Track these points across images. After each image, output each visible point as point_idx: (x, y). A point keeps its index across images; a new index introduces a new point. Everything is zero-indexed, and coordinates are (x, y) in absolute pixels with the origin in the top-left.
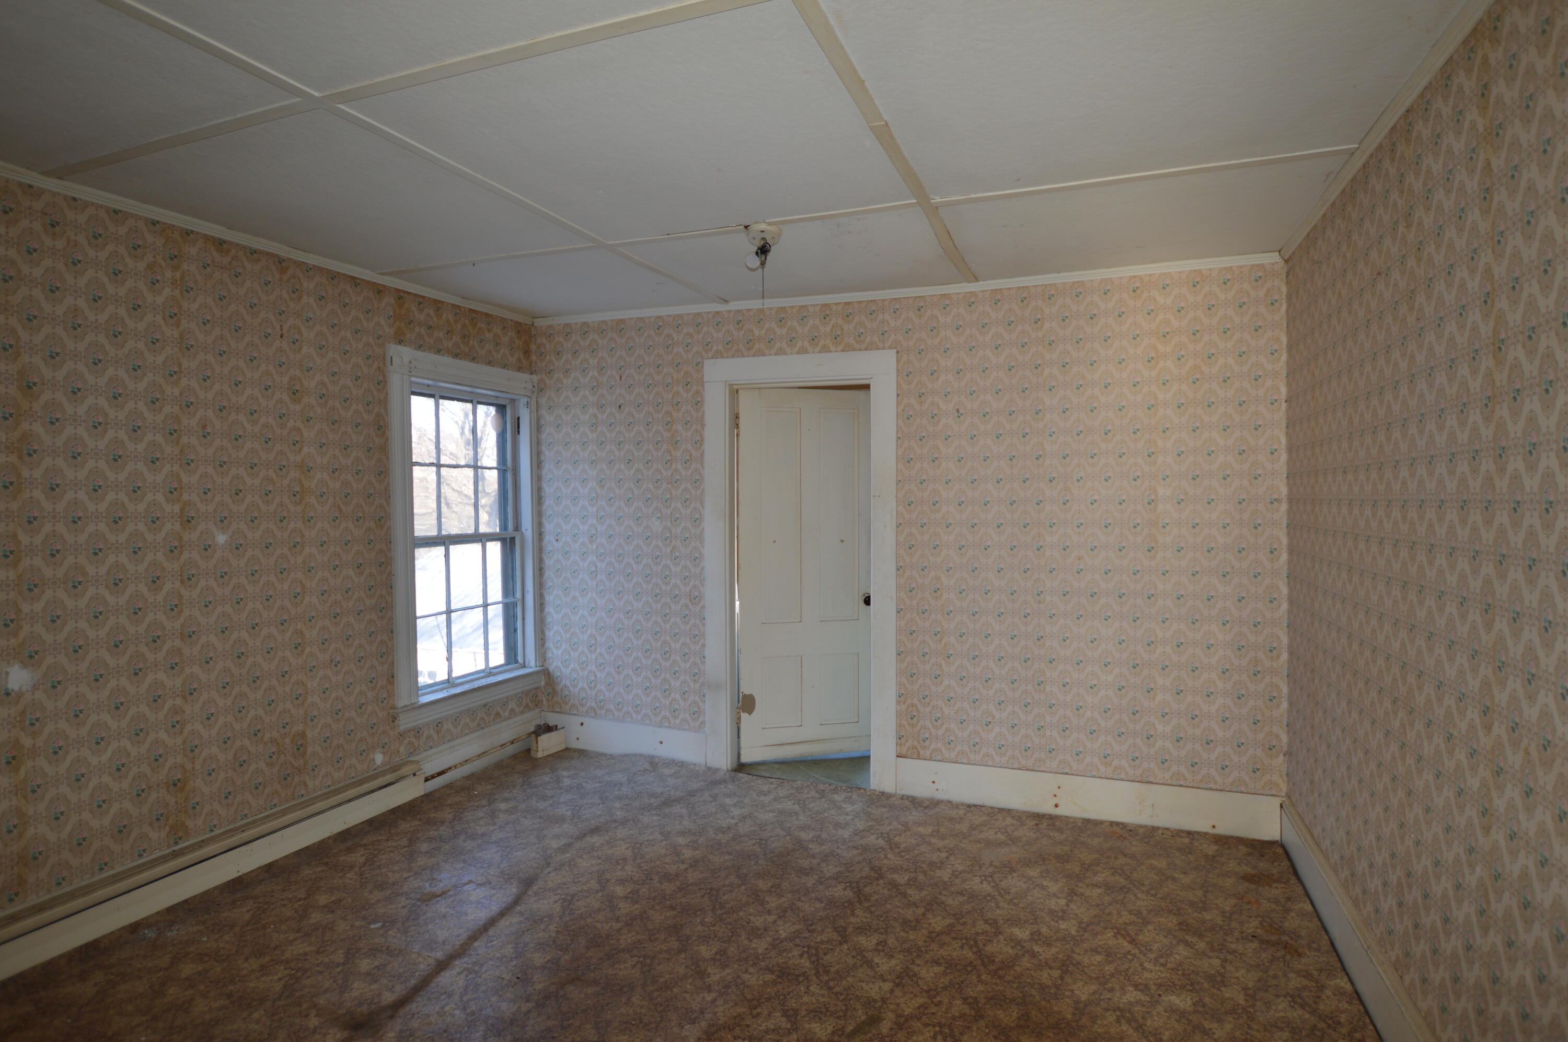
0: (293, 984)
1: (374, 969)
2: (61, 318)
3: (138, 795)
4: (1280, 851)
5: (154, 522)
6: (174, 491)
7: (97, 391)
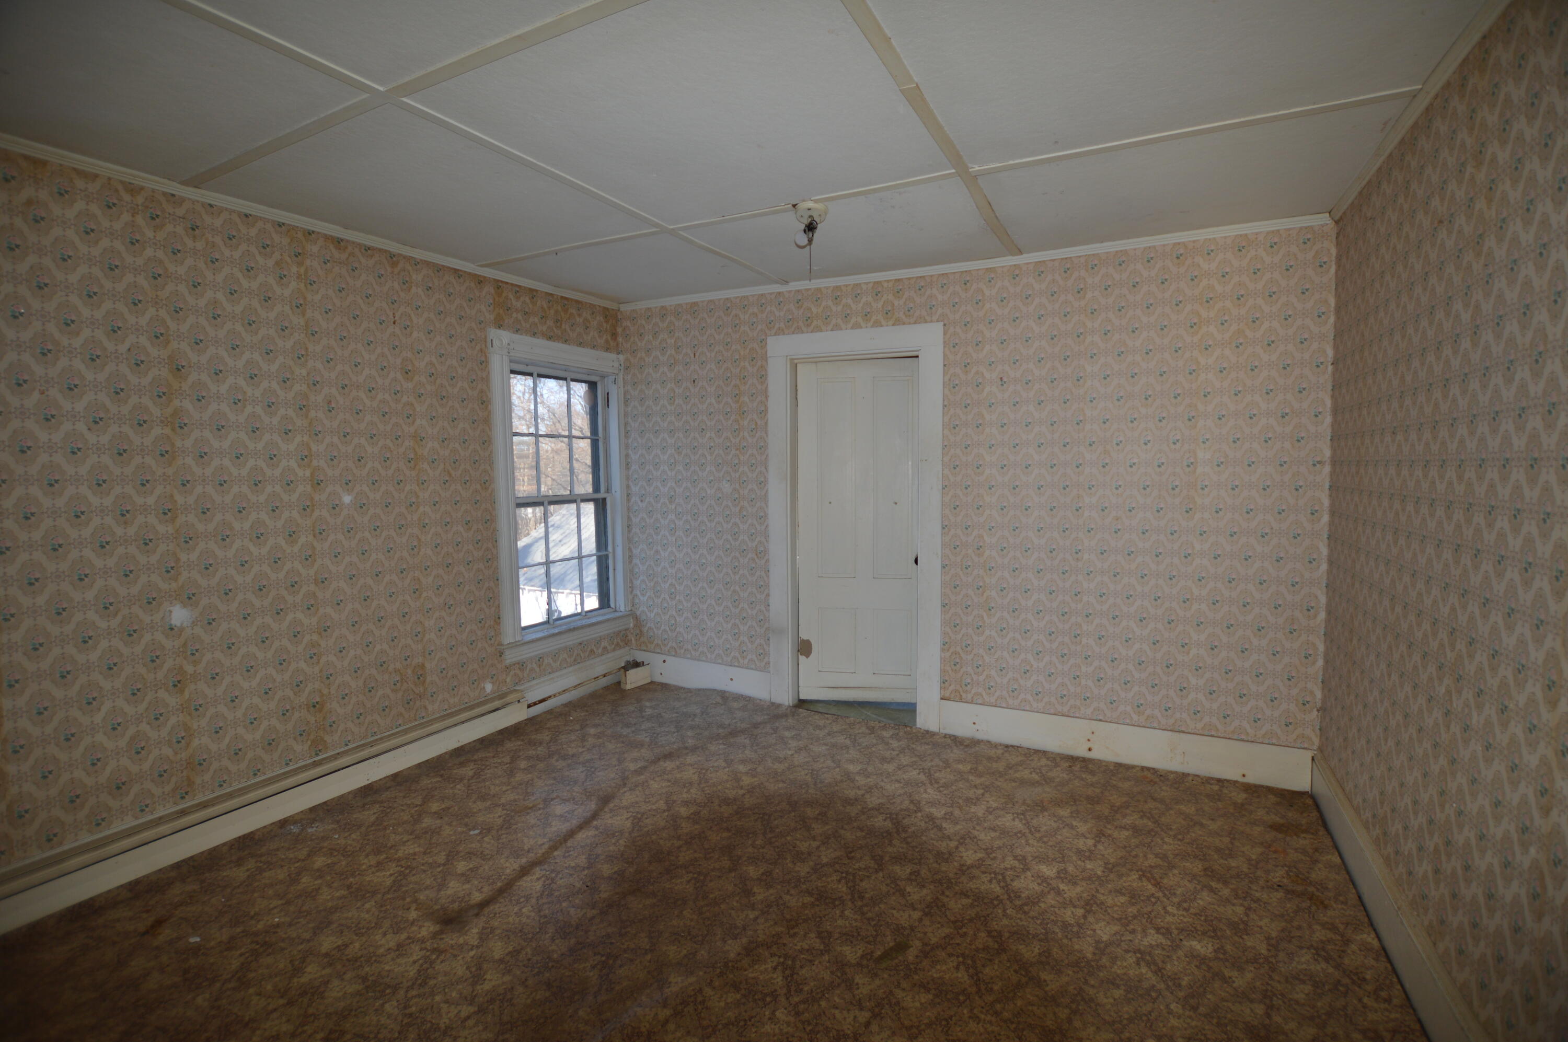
0: (401, 880)
1: (468, 870)
2: (203, 310)
3: (284, 714)
4: (1309, 801)
5: (288, 485)
6: (305, 458)
7: (236, 372)
